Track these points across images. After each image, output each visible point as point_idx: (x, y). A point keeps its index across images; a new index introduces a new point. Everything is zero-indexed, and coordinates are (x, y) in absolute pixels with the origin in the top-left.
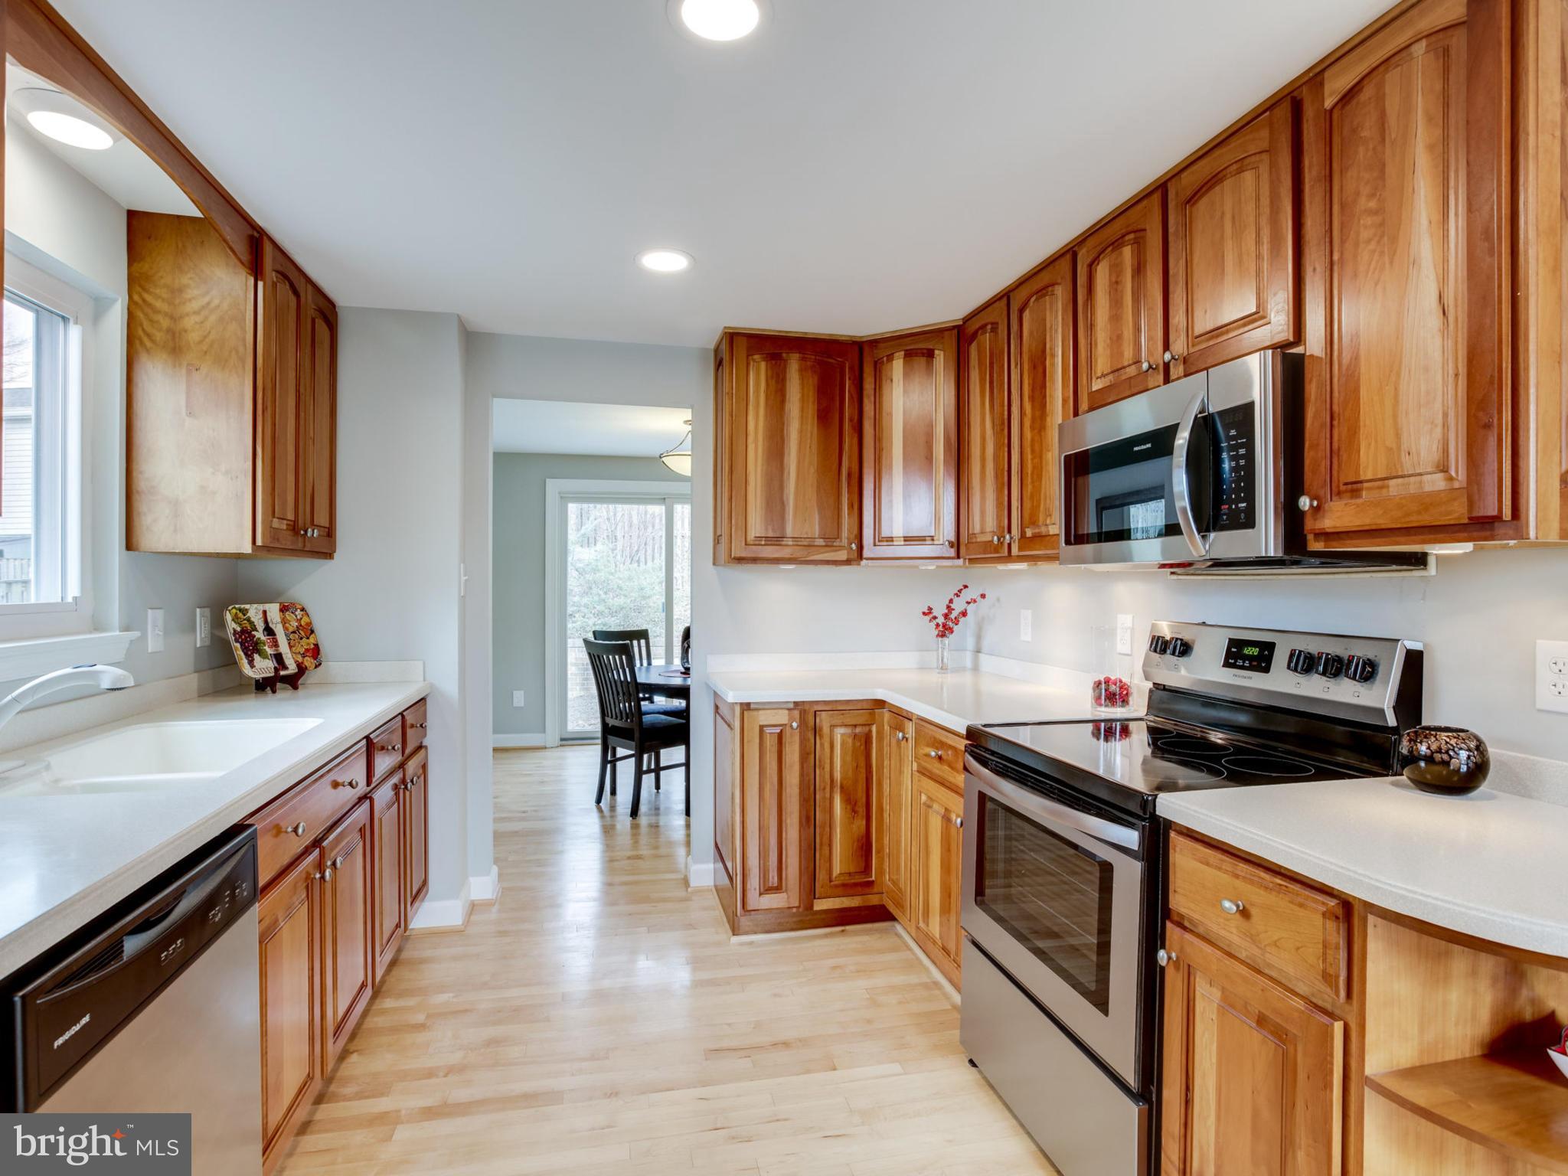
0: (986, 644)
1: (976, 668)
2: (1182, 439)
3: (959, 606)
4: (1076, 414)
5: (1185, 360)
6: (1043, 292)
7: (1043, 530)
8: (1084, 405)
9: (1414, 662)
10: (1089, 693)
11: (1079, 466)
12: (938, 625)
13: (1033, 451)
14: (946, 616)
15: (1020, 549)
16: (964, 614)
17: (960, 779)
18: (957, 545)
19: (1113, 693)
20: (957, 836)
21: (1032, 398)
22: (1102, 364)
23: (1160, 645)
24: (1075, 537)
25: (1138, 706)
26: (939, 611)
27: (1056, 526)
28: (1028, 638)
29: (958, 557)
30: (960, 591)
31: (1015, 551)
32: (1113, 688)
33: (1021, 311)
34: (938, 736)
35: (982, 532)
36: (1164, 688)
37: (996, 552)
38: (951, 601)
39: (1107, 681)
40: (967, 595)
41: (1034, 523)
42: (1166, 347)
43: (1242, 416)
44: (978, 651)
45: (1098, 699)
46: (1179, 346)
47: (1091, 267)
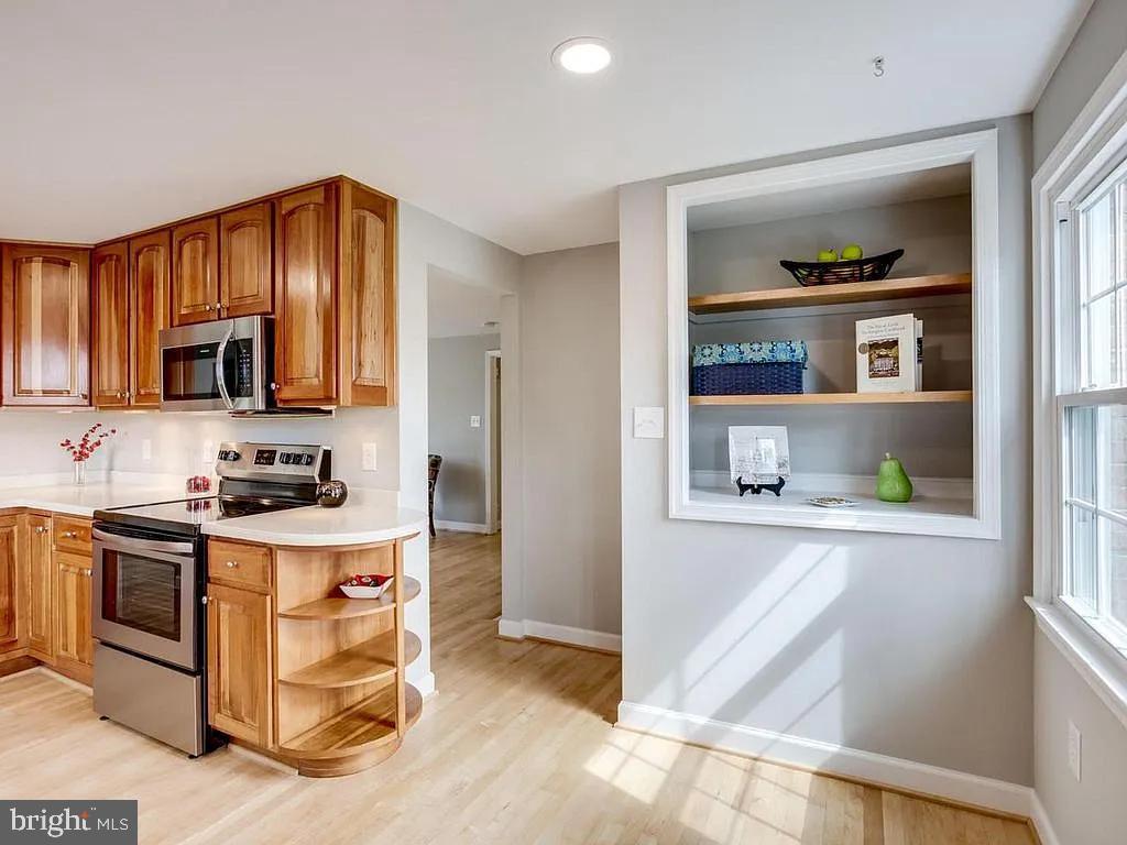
0: (117, 463)
1: (109, 481)
2: (221, 348)
3: (93, 439)
4: (172, 326)
5: (228, 309)
6: (152, 247)
7: (152, 391)
8: (176, 322)
9: (327, 455)
10: (184, 486)
11: (171, 357)
12: (75, 452)
13: (144, 343)
14: (82, 446)
15: (136, 402)
16: (98, 444)
17: (90, 547)
18: (91, 398)
19: (197, 484)
20: (88, 583)
21: (144, 309)
22: (186, 300)
23: (224, 455)
24: (168, 396)
25: (214, 490)
26: (76, 442)
27: (159, 389)
28: (148, 457)
29: (91, 405)
30: (94, 428)
31: (133, 402)
32: (199, 481)
33: (138, 254)
34: (72, 523)
35: (110, 389)
36: (228, 478)
37: (120, 403)
38: (87, 435)
39: (196, 479)
40: (99, 431)
41: (145, 386)
42: (219, 302)
43: (249, 342)
44: (111, 469)
45: (190, 488)
46: (225, 301)
47: (181, 243)
